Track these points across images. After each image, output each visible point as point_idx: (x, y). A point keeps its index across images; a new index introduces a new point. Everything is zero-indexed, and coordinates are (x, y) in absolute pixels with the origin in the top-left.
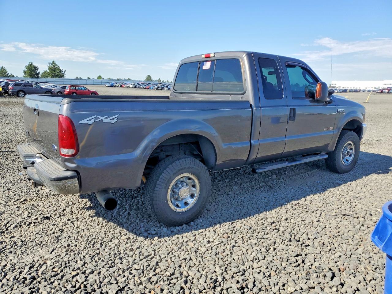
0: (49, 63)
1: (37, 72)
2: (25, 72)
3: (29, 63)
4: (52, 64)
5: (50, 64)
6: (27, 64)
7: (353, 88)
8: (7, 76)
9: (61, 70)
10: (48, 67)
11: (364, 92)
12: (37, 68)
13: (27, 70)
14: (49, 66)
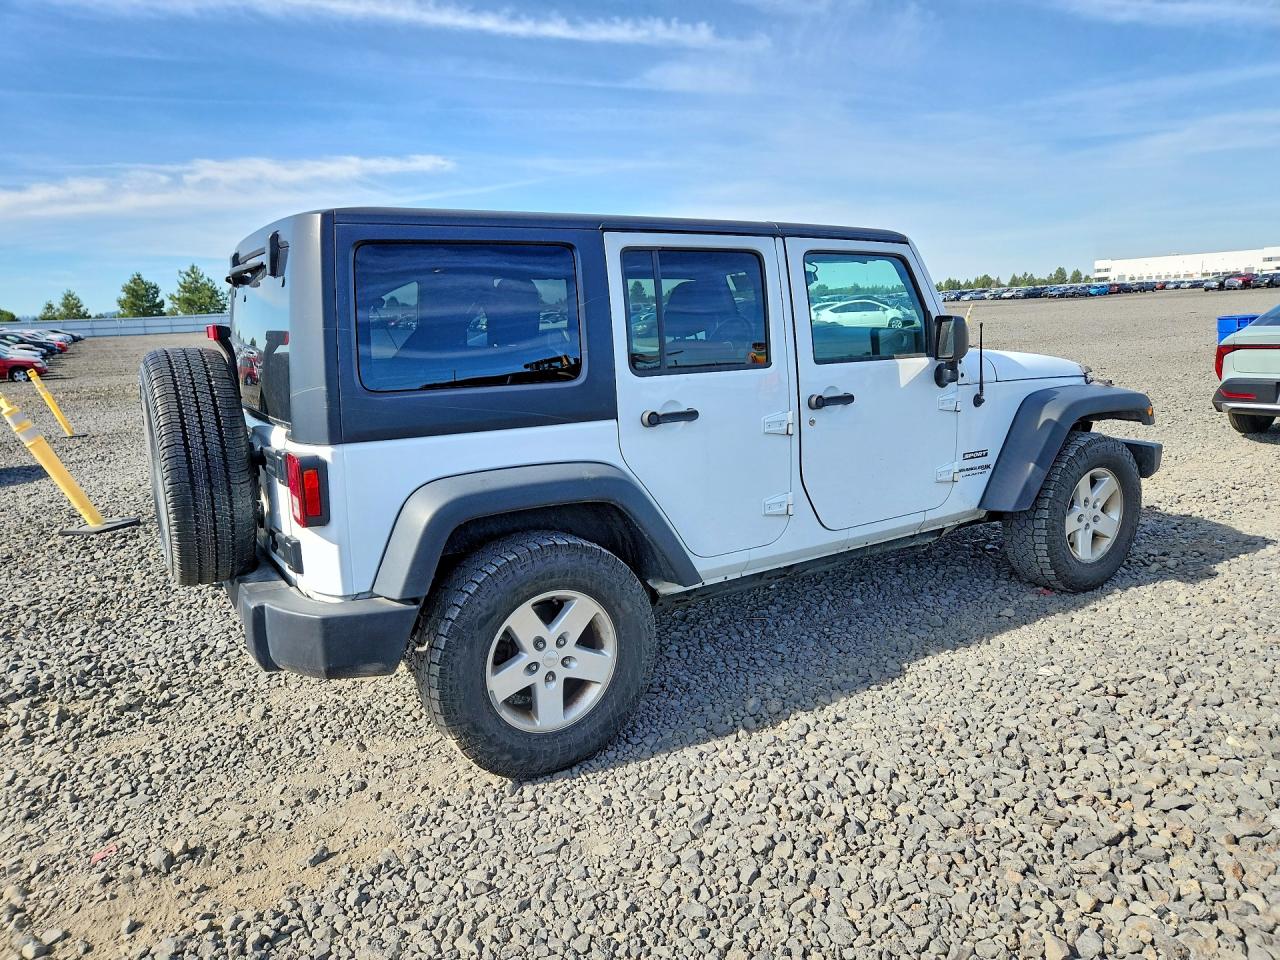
0: (180, 272)
1: (158, 300)
2: (122, 304)
3: (130, 278)
4: (189, 275)
5: (184, 275)
6: (127, 281)
7: (1158, 277)
8: (85, 316)
9: (218, 288)
10: (181, 285)
11: (1177, 287)
12: (155, 287)
13: (123, 296)
14: (181, 281)
